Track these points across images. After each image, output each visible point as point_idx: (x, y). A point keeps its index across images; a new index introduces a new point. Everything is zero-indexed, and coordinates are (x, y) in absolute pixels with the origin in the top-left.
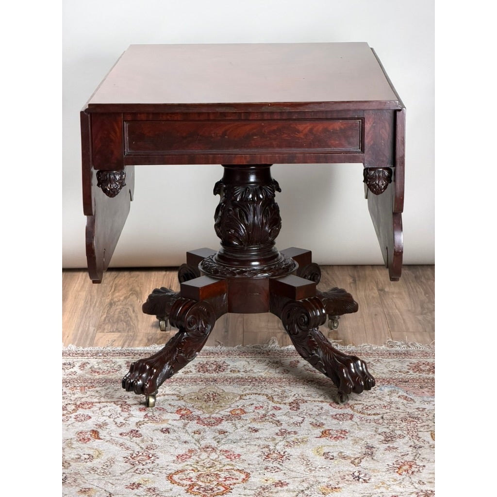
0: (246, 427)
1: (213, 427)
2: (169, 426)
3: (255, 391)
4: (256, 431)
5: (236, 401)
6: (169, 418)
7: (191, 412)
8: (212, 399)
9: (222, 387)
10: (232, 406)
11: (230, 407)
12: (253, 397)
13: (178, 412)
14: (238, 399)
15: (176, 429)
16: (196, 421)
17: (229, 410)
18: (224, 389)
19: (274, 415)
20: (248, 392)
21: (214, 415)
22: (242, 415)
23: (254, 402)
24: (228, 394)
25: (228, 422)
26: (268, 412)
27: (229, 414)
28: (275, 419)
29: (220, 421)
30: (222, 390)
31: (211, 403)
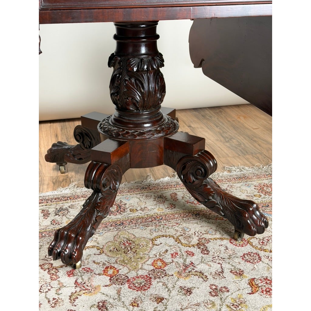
0: (177, 287)
1: (146, 293)
2: (104, 298)
3: (160, 233)
4: (189, 291)
5: (151, 249)
6: (99, 284)
7: (118, 271)
8: (129, 249)
9: (131, 231)
10: (151, 256)
11: (149, 258)
12: (162, 240)
13: (105, 272)
14: (151, 245)
15: (111, 301)
16: (127, 285)
17: (150, 262)
18: (134, 233)
19: (192, 263)
20: (155, 234)
21: (140, 273)
22: (166, 268)
23: (167, 248)
24: (139, 239)
25: (158, 282)
26: (185, 260)
27: (152, 268)
28: (196, 269)
29: (148, 279)
30: (134, 235)
31: (130, 254)
